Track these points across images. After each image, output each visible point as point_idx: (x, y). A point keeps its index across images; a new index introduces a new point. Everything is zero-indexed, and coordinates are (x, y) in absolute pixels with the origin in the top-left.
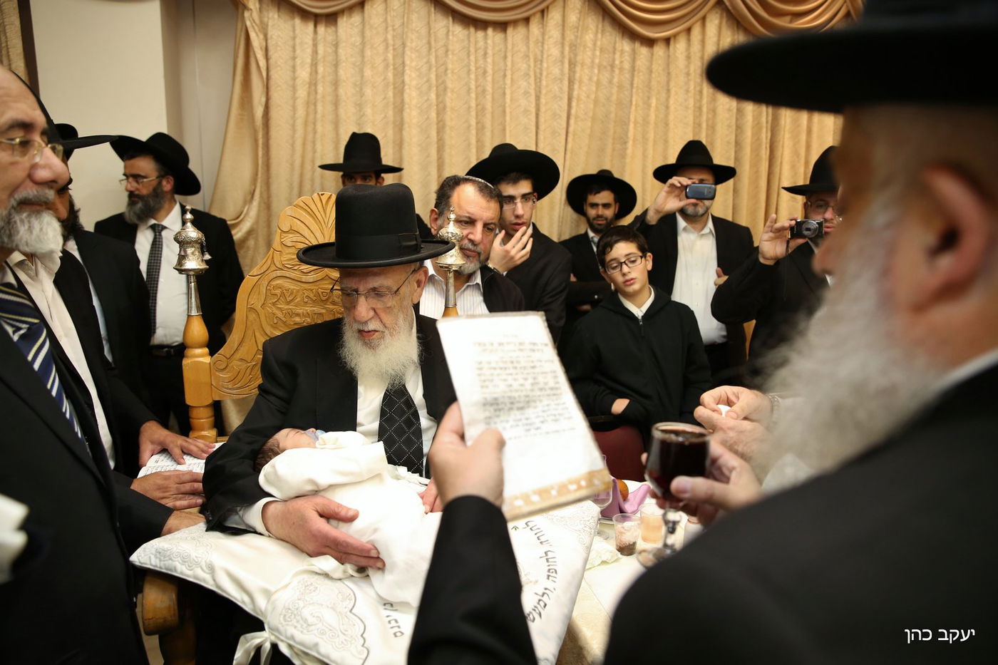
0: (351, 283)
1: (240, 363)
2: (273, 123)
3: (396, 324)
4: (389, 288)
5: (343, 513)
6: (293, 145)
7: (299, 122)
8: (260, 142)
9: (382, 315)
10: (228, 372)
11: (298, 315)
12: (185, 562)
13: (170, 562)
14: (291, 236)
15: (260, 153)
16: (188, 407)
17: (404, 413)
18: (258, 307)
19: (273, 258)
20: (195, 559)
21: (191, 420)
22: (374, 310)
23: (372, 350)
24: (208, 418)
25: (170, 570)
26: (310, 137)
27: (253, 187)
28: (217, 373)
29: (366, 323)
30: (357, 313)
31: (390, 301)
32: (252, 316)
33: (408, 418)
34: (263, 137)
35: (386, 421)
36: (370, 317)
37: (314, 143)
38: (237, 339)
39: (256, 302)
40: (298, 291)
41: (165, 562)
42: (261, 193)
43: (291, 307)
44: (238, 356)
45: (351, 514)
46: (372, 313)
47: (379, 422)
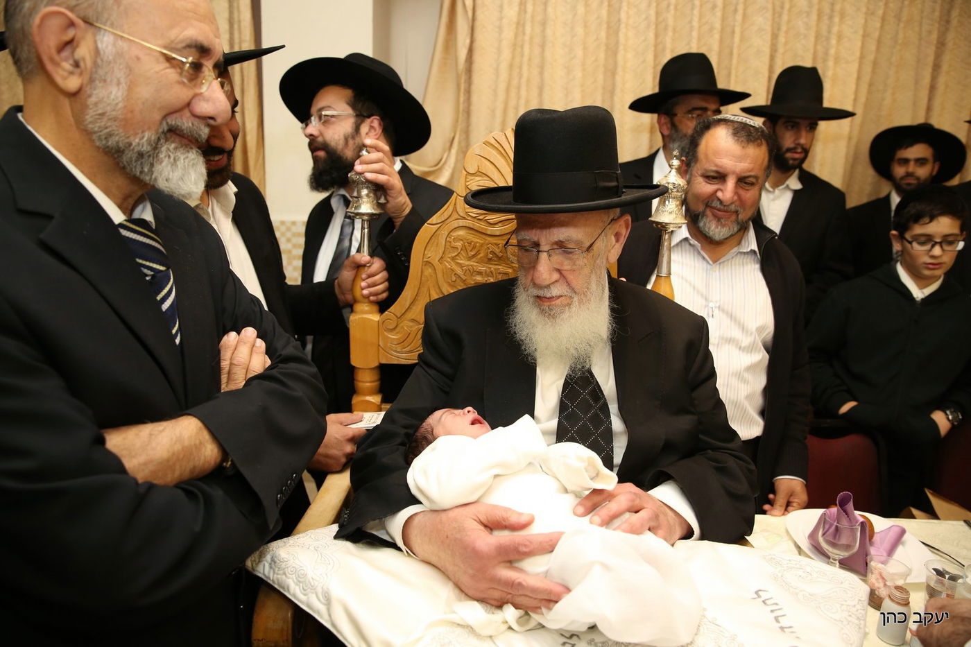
0: (531, 235)
1: (411, 324)
2: (476, 67)
3: (588, 288)
4: (579, 243)
5: (514, 519)
6: (495, 91)
7: (504, 67)
8: (463, 86)
9: (570, 277)
10: (397, 333)
11: (480, 273)
12: (300, 582)
13: (284, 577)
14: (478, 178)
15: (462, 99)
16: (353, 368)
17: (590, 407)
18: (436, 262)
19: (455, 205)
20: (311, 580)
21: (355, 382)
22: (559, 271)
23: (552, 319)
24: (371, 382)
25: (283, 588)
26: (515, 82)
27: (452, 135)
28: (386, 333)
29: (548, 286)
30: (537, 274)
31: (581, 260)
32: (428, 271)
33: (596, 415)
34: (465, 83)
35: (567, 418)
36: (553, 280)
37: (519, 88)
38: (409, 297)
39: (434, 255)
40: (482, 245)
41: (279, 576)
42: (460, 143)
43: (472, 263)
44: (410, 315)
45: (523, 520)
46: (556, 276)
47: (557, 419)
